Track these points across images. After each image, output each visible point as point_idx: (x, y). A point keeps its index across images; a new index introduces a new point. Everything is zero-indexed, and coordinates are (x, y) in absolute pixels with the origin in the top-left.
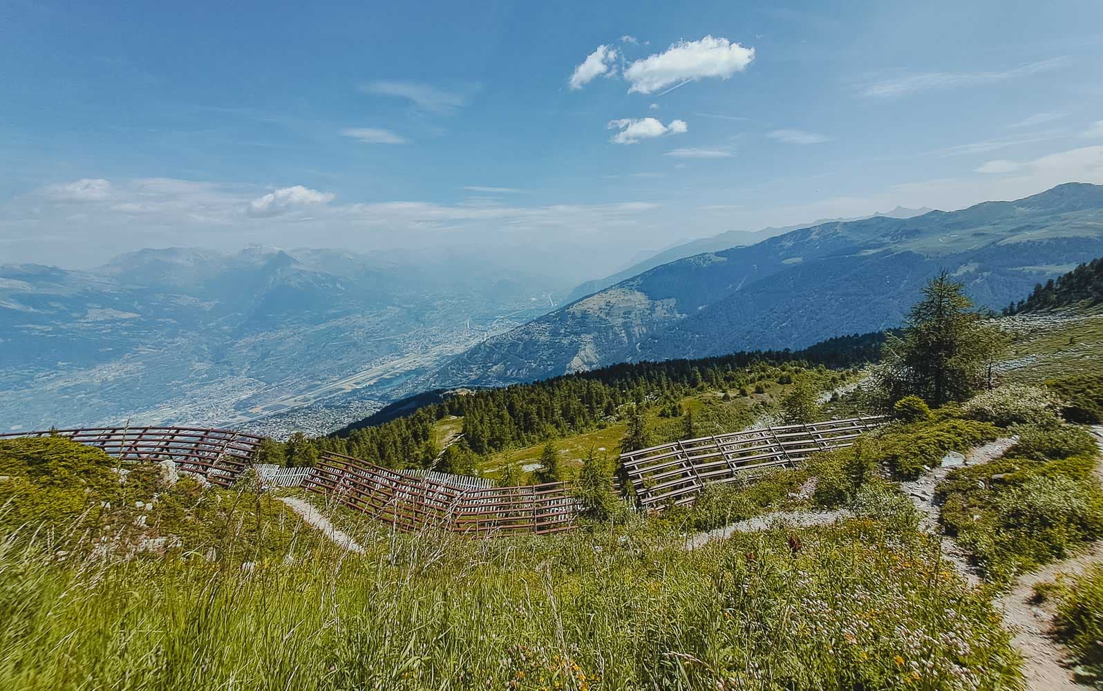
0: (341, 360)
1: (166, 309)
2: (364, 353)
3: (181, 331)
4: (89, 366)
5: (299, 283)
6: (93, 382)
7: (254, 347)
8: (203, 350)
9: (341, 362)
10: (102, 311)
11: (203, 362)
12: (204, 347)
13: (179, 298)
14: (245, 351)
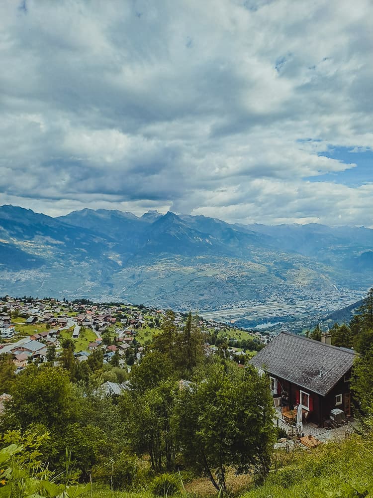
0: (202, 295)
1: (84, 243)
2: (225, 293)
3: (87, 257)
4: (16, 269)
5: (177, 234)
6: (11, 280)
7: (134, 275)
8: (97, 273)
9: (202, 298)
10: (43, 237)
11: (94, 281)
12: (100, 272)
13: (94, 237)
14: (126, 278)
